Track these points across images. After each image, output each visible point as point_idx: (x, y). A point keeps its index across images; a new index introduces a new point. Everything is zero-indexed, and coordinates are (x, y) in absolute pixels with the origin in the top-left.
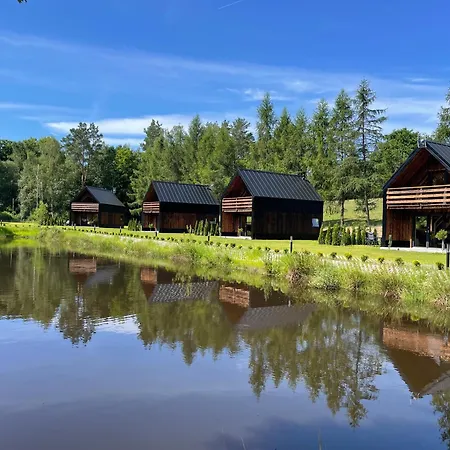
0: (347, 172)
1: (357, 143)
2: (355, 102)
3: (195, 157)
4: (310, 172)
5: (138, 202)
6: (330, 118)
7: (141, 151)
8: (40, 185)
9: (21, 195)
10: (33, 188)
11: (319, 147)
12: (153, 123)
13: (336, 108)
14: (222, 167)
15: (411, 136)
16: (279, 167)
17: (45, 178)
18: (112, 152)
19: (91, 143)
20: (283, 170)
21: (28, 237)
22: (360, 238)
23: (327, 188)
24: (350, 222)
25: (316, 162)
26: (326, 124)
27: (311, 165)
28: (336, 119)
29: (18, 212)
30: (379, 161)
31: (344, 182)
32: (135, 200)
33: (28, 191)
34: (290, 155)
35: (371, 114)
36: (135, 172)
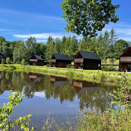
0: (108, 52)
1: (110, 44)
2: (110, 33)
3: (64, 47)
4: (97, 52)
5: (47, 59)
6: (103, 37)
7: (47, 44)
8: (19, 54)
9: (14, 57)
10: (17, 54)
11: (100, 45)
12: (50, 37)
13: (104, 35)
14: (72, 50)
15: (123, 41)
16: (88, 50)
17: (20, 52)
18: (39, 45)
19: (33, 42)
20: (90, 51)
21: (20, 69)
22: (112, 70)
23: (102, 56)
24: (108, 65)
25: (99, 49)
26: (102, 39)
27: (98, 50)
28: (104, 37)
29: (13, 61)
30: (116, 49)
31: (107, 55)
32: (46, 58)
33: (16, 56)
34: (91, 47)
35: (114, 36)
36: (46, 50)
